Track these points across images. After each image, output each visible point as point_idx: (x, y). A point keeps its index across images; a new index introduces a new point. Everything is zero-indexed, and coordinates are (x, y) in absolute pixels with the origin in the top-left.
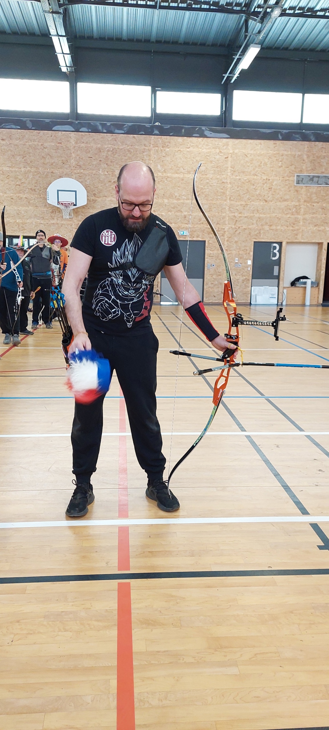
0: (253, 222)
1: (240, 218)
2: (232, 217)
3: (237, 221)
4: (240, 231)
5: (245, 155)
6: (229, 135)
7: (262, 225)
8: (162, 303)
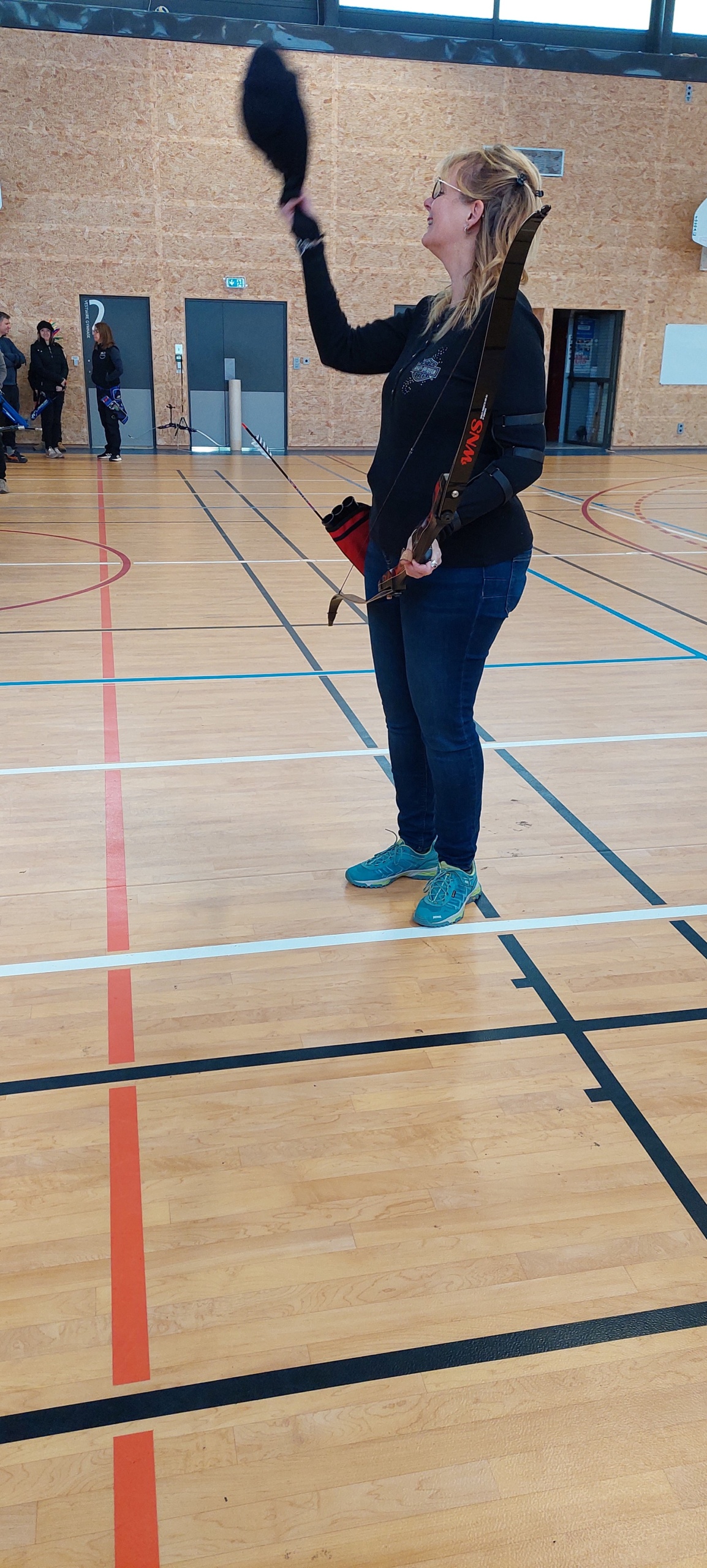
0: (390, 258)
1: (362, 248)
2: (345, 247)
3: (355, 255)
4: (364, 280)
5: (370, 94)
6: (331, 45)
7: (412, 266)
8: (195, 449)
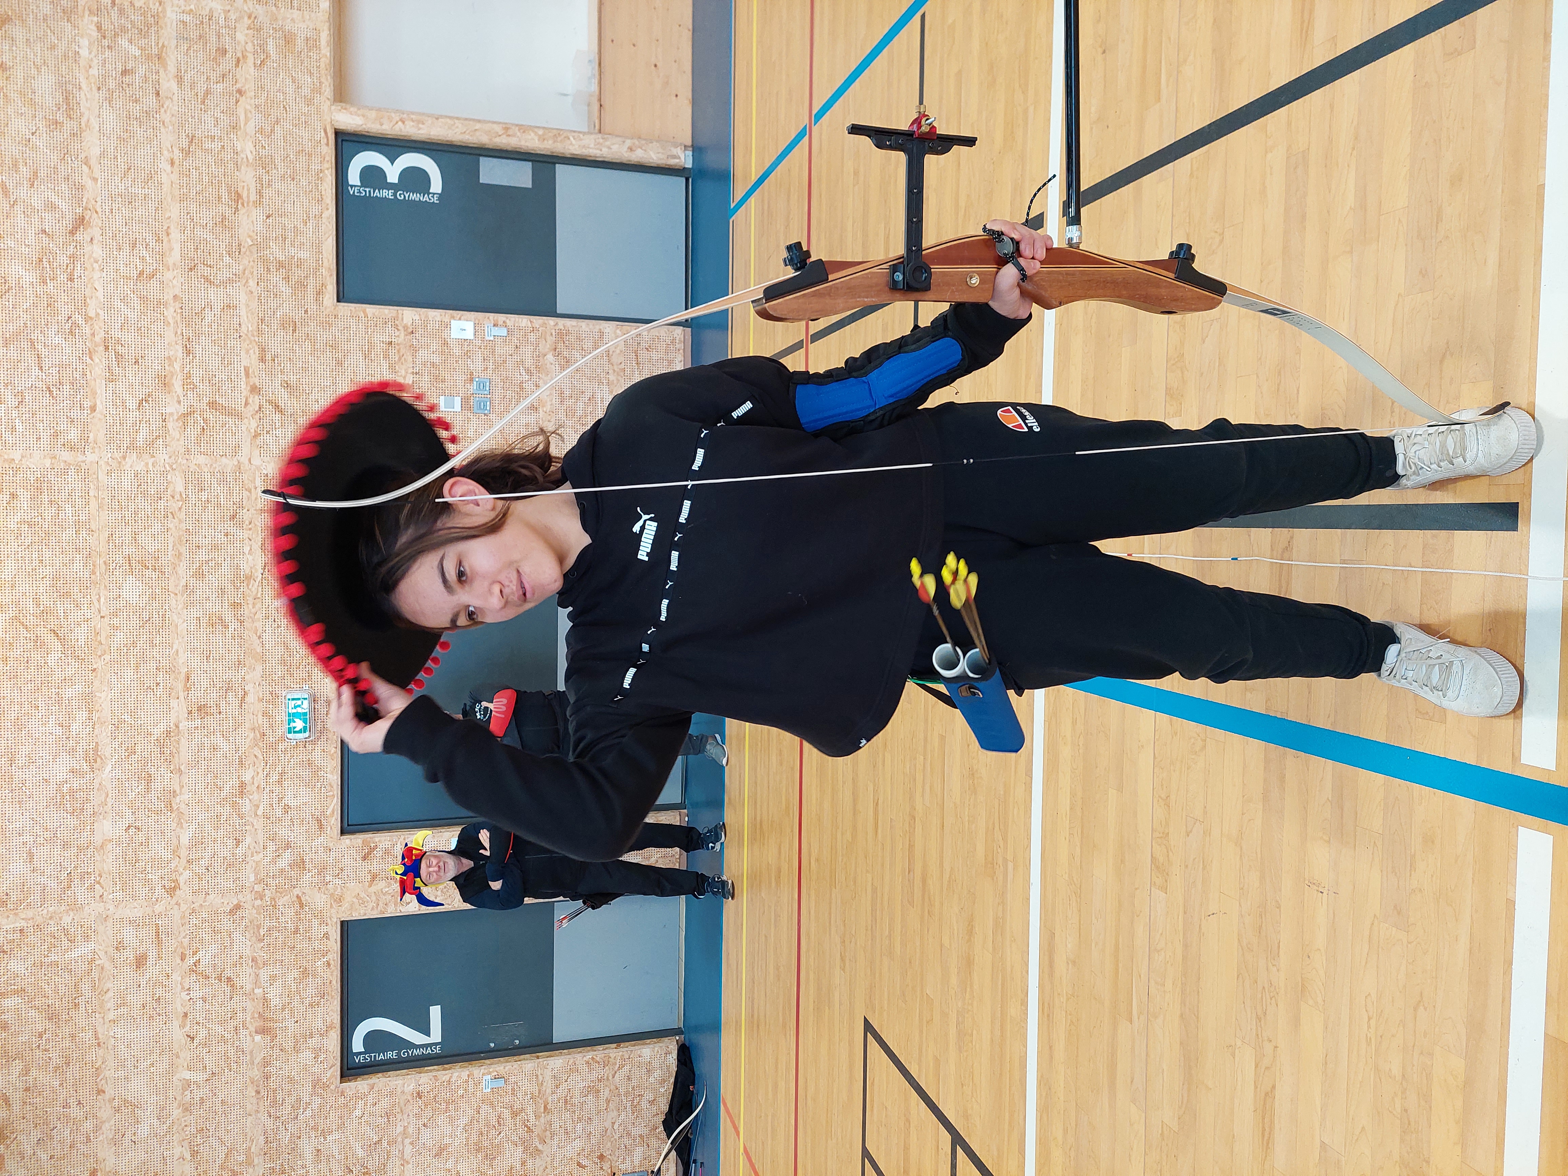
0: (217, 310)
1: (195, 387)
2: (193, 432)
3: (212, 405)
4: (277, 383)
7: (236, 250)
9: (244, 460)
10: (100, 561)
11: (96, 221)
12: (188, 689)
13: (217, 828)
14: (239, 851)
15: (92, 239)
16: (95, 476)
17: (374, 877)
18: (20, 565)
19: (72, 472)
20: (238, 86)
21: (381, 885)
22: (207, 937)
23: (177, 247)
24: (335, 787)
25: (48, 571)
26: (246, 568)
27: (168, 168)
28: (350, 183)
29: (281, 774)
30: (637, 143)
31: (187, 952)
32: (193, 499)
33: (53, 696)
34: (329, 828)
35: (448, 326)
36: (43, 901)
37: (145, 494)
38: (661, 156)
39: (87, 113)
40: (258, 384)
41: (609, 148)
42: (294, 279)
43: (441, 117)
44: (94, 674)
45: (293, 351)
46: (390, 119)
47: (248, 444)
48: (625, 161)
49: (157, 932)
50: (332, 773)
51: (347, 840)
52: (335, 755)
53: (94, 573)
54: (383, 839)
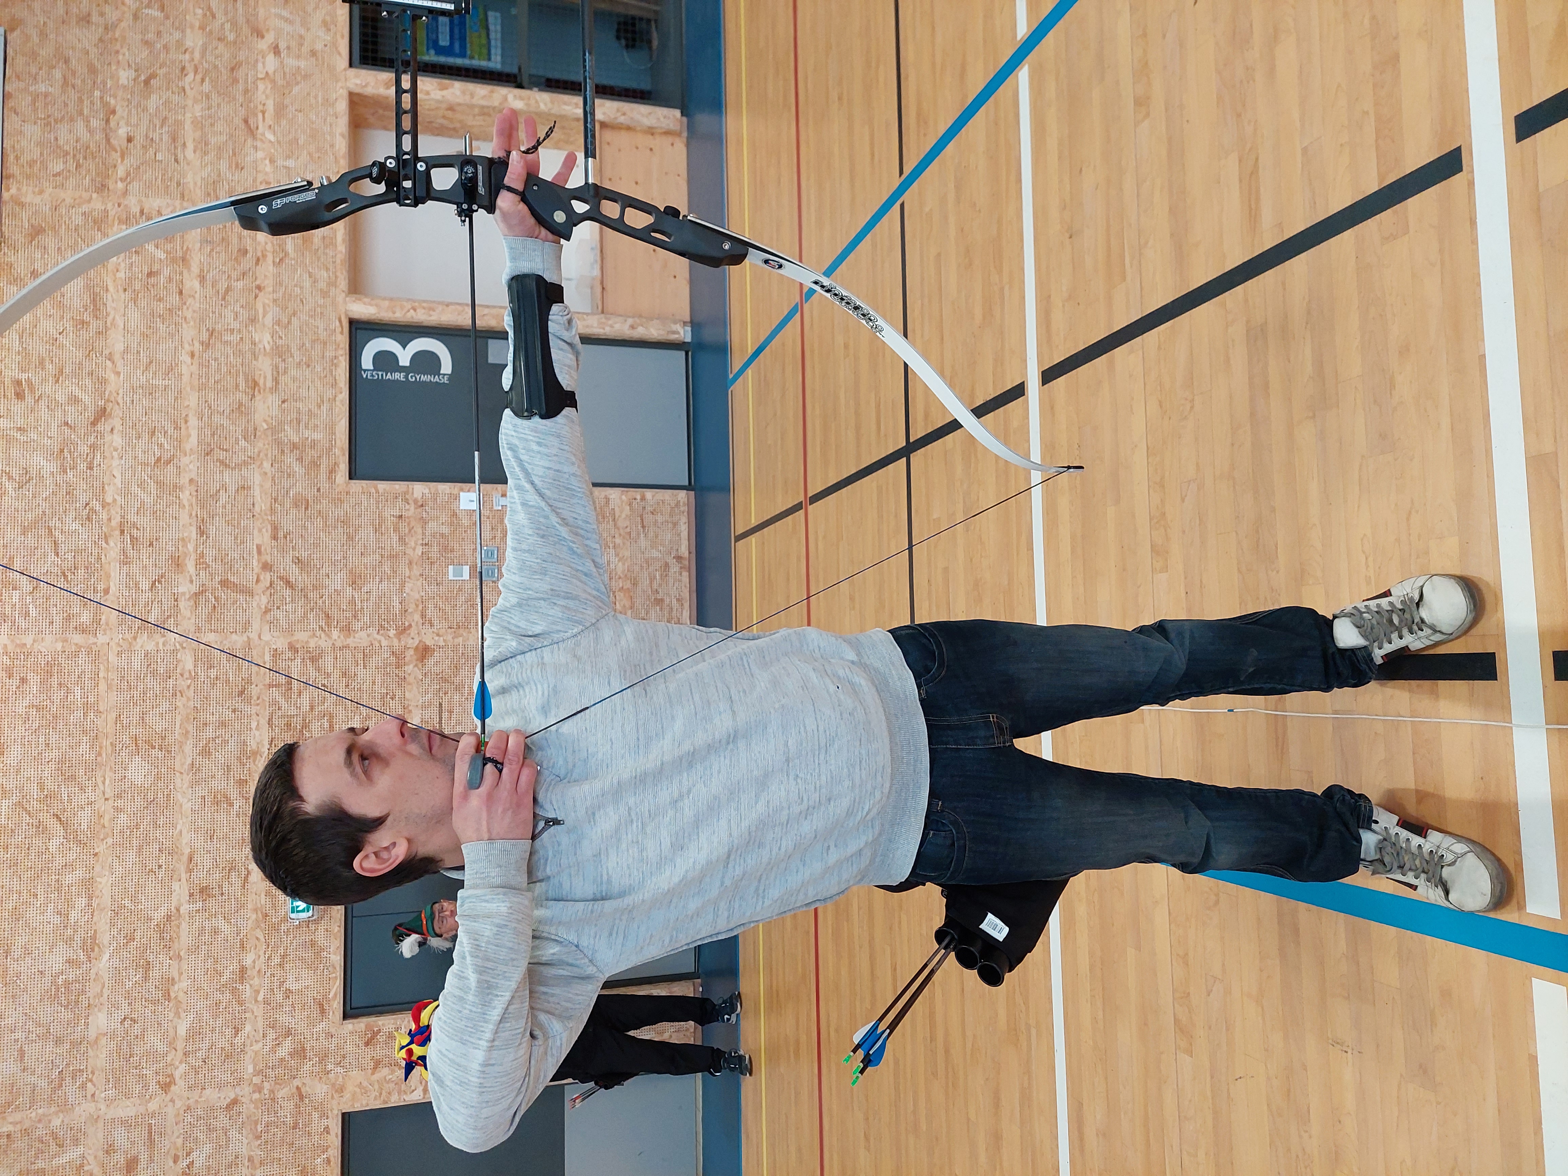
0: (232, 492)
1: (207, 568)
2: (204, 611)
9: (254, 636)
10: (107, 743)
11: (117, 412)
12: (190, 871)
13: (215, 1017)
14: (238, 1040)
15: (112, 429)
16: (105, 658)
17: (377, 1064)
18: (26, 749)
19: (82, 655)
20: (258, 282)
21: (384, 1072)
22: (202, 1137)
23: (194, 433)
24: (338, 969)
25: (54, 754)
26: (252, 745)
27: (188, 360)
28: (364, 367)
29: (283, 957)
30: (638, 321)
31: (180, 1154)
32: (202, 675)
33: (53, 883)
34: (331, 1013)
35: (457, 498)
36: (33, 1102)
37: (154, 673)
38: (662, 332)
39: (112, 313)
40: (269, 561)
41: (612, 326)
42: (307, 459)
43: (452, 304)
44: (96, 858)
45: (304, 527)
46: (402, 307)
47: (259, 619)
48: (626, 337)
49: (150, 1133)
50: (335, 954)
51: (350, 1025)
52: (339, 934)
53: (100, 754)
54: (386, 1022)
